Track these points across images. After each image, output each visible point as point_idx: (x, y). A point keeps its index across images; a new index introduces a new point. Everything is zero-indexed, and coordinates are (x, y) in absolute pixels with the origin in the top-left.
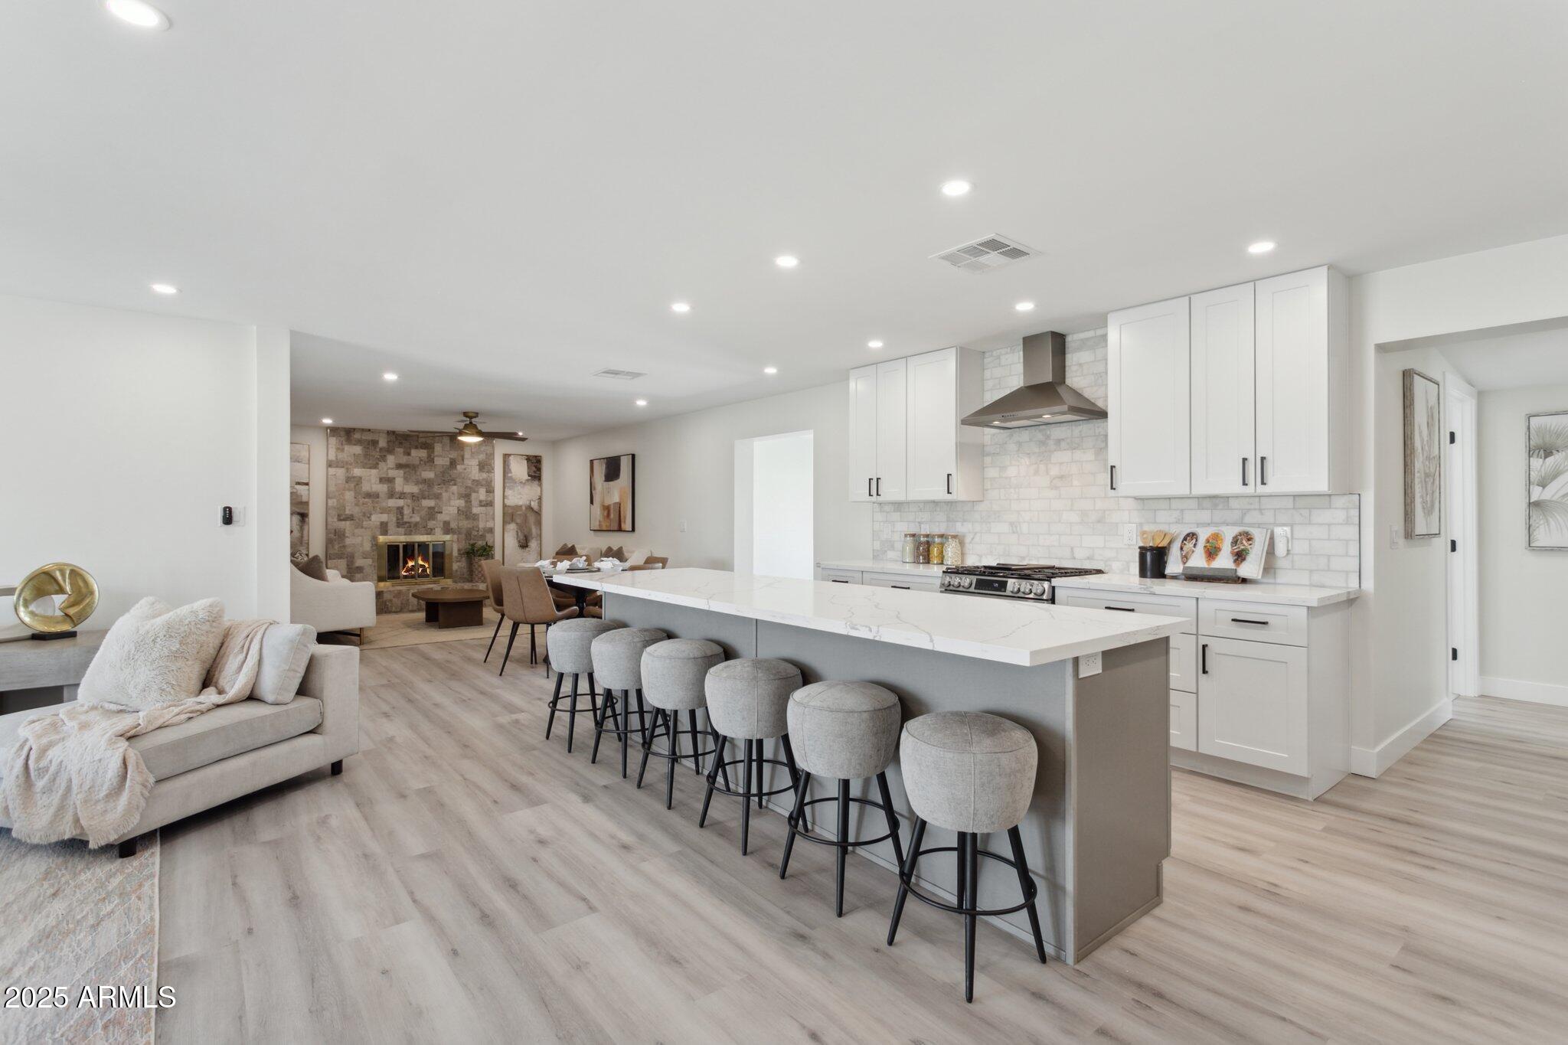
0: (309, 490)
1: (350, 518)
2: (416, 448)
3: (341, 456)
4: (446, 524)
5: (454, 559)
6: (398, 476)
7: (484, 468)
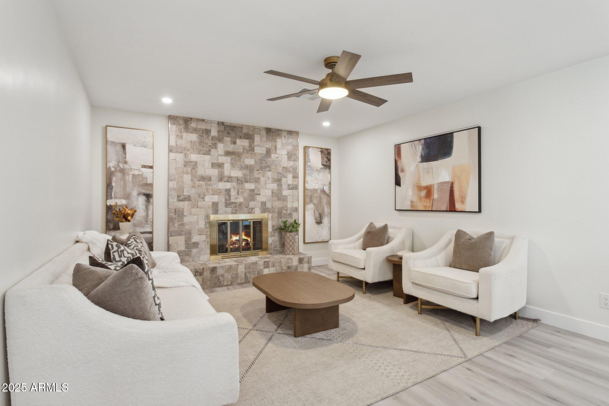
0: (153, 173)
1: (188, 198)
2: (241, 138)
3: (179, 142)
4: (264, 204)
5: (269, 234)
6: (226, 161)
7: (291, 158)
